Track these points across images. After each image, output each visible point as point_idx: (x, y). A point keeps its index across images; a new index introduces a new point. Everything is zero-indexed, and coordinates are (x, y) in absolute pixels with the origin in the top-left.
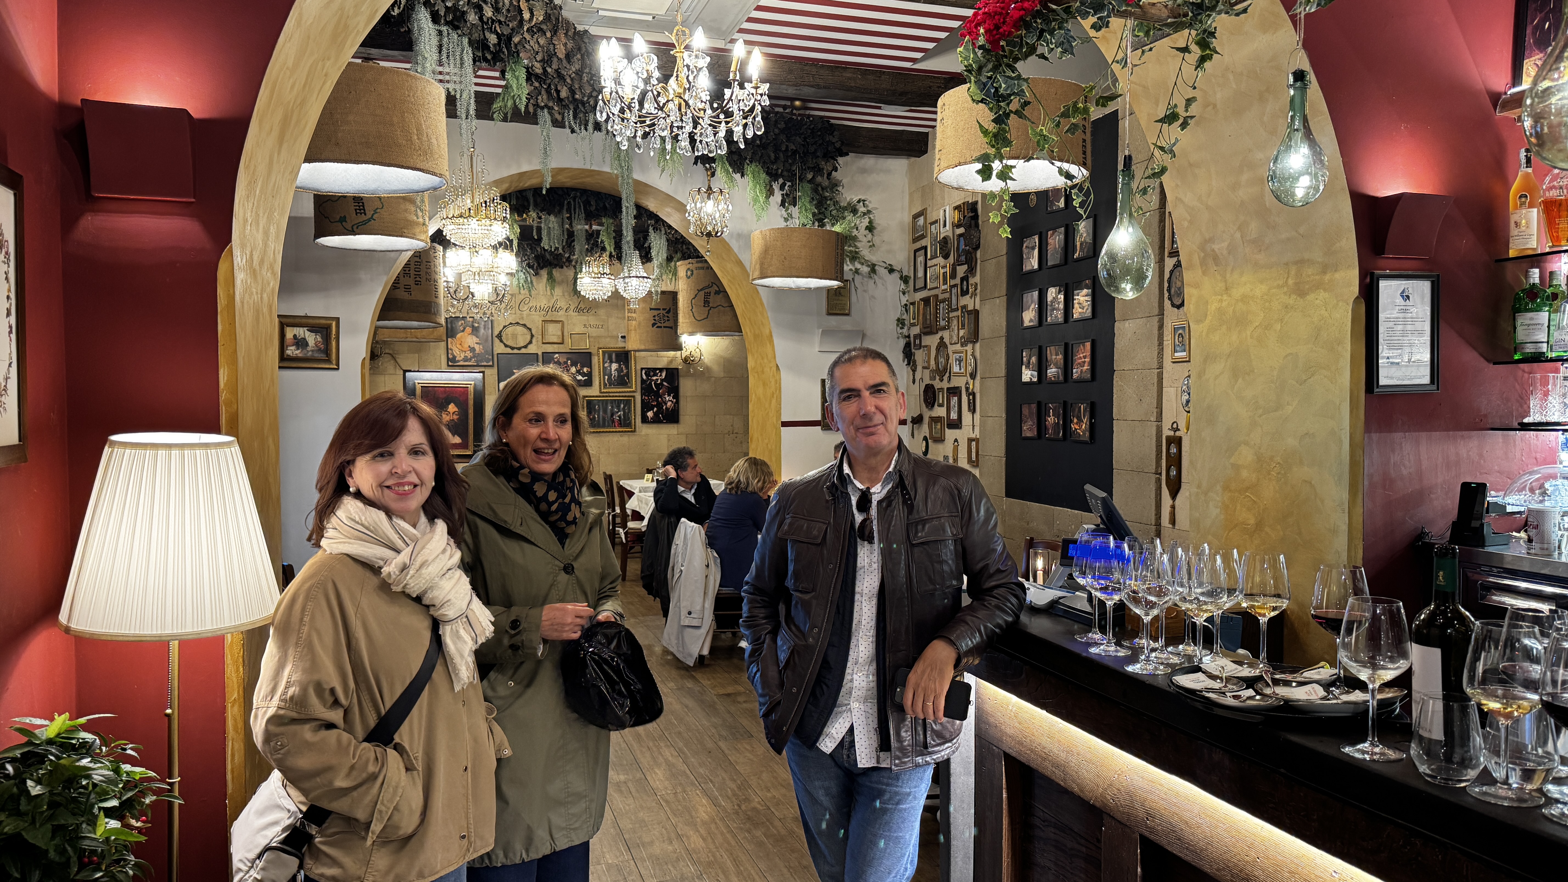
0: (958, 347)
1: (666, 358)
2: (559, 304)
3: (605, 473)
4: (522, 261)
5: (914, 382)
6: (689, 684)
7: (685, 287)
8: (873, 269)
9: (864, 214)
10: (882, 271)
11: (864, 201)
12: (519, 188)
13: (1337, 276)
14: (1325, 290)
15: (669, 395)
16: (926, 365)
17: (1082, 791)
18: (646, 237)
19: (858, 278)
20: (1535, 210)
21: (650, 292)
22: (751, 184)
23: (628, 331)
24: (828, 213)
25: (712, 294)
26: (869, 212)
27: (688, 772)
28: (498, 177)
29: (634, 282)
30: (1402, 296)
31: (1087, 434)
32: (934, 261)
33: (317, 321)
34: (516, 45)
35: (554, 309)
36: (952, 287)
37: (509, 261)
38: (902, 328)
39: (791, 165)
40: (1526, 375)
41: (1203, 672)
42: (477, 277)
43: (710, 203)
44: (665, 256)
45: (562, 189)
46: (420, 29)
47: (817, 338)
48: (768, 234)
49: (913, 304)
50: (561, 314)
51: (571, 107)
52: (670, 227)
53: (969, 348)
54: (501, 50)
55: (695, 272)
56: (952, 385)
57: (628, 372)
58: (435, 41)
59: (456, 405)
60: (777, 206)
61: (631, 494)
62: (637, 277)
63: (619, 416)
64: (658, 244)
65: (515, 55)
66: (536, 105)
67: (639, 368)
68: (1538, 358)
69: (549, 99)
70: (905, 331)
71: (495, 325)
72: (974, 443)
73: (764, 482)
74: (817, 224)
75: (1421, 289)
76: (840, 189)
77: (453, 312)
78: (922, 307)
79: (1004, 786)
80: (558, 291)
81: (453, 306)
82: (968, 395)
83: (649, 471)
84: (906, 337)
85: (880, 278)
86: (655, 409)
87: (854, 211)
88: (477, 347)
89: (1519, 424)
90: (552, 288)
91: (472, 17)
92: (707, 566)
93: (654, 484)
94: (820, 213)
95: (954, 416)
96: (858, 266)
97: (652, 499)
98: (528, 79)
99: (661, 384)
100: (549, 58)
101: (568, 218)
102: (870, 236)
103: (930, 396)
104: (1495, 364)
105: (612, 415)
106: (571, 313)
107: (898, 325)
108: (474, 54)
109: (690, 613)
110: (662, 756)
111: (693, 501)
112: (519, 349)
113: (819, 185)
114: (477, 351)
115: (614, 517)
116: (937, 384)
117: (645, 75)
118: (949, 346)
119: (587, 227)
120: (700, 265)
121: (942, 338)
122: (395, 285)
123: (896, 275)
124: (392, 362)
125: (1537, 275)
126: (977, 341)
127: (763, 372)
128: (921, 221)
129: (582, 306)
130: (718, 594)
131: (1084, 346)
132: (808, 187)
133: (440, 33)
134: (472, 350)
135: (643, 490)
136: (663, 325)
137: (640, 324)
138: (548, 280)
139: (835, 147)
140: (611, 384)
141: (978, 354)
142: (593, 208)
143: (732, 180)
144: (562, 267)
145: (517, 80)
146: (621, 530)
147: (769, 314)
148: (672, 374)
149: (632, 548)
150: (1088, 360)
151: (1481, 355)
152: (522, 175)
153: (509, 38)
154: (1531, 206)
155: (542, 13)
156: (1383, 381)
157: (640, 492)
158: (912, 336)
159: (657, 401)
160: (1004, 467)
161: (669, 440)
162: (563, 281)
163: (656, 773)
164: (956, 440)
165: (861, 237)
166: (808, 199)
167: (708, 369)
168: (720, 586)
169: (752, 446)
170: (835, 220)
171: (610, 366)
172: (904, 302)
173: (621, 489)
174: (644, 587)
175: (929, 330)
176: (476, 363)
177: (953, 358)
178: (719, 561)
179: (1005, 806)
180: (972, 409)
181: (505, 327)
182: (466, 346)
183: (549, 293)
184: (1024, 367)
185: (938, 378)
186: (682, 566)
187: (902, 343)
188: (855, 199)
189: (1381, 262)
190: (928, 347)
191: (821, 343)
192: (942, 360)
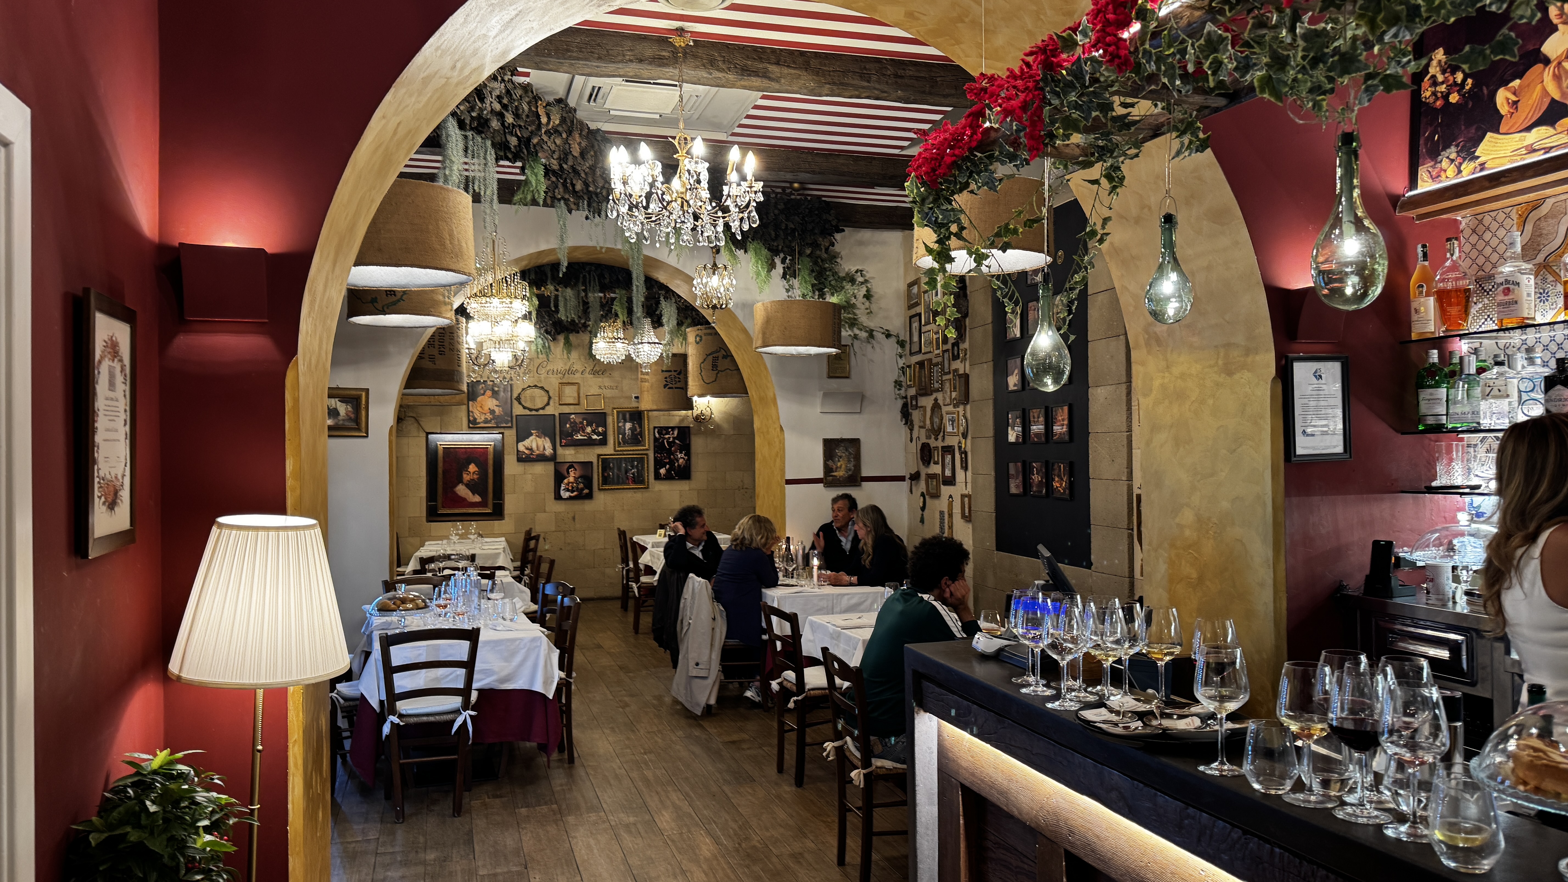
0: (951, 408)
1: (679, 416)
2: (576, 367)
3: (619, 529)
4: (540, 328)
5: (911, 441)
6: (697, 732)
7: (695, 352)
8: (871, 334)
9: (862, 283)
10: (879, 336)
11: (861, 271)
12: (537, 264)
13: (1258, 358)
14: (1249, 370)
15: (681, 453)
16: (922, 424)
17: (1020, 814)
18: (658, 303)
19: (857, 343)
20: (1432, 298)
21: (661, 356)
22: (753, 260)
23: (642, 392)
24: (827, 283)
25: (720, 358)
26: (866, 281)
27: (694, 814)
28: (518, 255)
29: (646, 347)
30: (1315, 376)
31: (1067, 492)
32: (928, 327)
33: (348, 392)
34: (534, 146)
35: (570, 372)
36: (944, 352)
37: (528, 331)
38: (899, 390)
39: (790, 242)
40: (1432, 443)
41: (1106, 708)
42: (497, 346)
43: (715, 278)
44: (675, 322)
45: (578, 263)
46: (448, 136)
47: (818, 401)
48: (769, 305)
49: (909, 367)
50: (577, 378)
51: (586, 197)
52: (679, 296)
53: (961, 409)
54: (521, 150)
55: (704, 337)
56: (946, 444)
57: (641, 431)
58: (461, 145)
59: (477, 466)
60: (780, 278)
61: (644, 549)
62: (649, 343)
63: (633, 474)
64: (669, 312)
65: (534, 155)
66: (554, 198)
67: (651, 427)
68: (1438, 429)
69: (565, 192)
70: (902, 392)
71: (515, 388)
72: (966, 499)
73: (767, 539)
74: (817, 293)
75: (1332, 371)
76: (839, 260)
77: (474, 377)
78: (917, 370)
79: (961, 813)
80: (574, 355)
81: (474, 371)
82: (961, 454)
83: (662, 527)
84: (903, 398)
85: (879, 343)
86: (668, 466)
87: (852, 281)
88: (497, 410)
89: (1426, 487)
90: (569, 352)
91: (495, 124)
92: (714, 619)
93: (666, 540)
94: (820, 283)
95: (948, 473)
96: (857, 331)
97: (662, 554)
98: (546, 175)
99: (673, 442)
100: (565, 155)
101: (583, 290)
102: (867, 304)
103: (926, 454)
104: (1403, 433)
105: (626, 472)
106: (587, 375)
107: (895, 387)
108: (496, 154)
109: (697, 664)
110: (669, 799)
111: (701, 556)
112: (537, 410)
113: (819, 257)
114: (497, 413)
115: (628, 571)
116: (933, 443)
117: (650, 180)
118: (943, 407)
119: (601, 295)
120: (708, 331)
121: (936, 400)
122: (421, 357)
123: (893, 340)
124: (416, 425)
125: (1436, 356)
126: (967, 403)
127: (768, 432)
128: (915, 289)
129: (597, 368)
130: (724, 645)
131: (1062, 410)
132: (807, 260)
133: (466, 137)
134: (492, 412)
135: (656, 545)
136: (674, 386)
137: (652, 386)
138: (565, 344)
139: (832, 225)
140: (625, 442)
141: (968, 415)
142: (607, 281)
143: (734, 257)
144: (578, 332)
145: (536, 176)
146: (634, 585)
147: (773, 378)
148: (684, 432)
149: (645, 601)
150: (1066, 422)
151: (1391, 427)
152: (540, 253)
153: (529, 140)
154: (1428, 295)
155: (558, 116)
156: (1300, 451)
157: (653, 547)
158: (909, 397)
159: (670, 458)
160: (994, 522)
161: (681, 496)
162: (579, 345)
163: (663, 815)
164: (951, 496)
165: (859, 305)
166: (807, 272)
167: (718, 426)
168: (727, 638)
169: (759, 503)
170: (835, 290)
171: (624, 426)
172: (901, 365)
173: (635, 544)
174: (655, 639)
175: (923, 391)
176: (496, 423)
177: (946, 418)
178: (725, 614)
179: (962, 831)
180: (965, 468)
181: (523, 389)
182: (486, 408)
183: (566, 357)
184: (1010, 428)
185: (933, 437)
186: (690, 619)
187: (900, 403)
188: (854, 269)
189: (1295, 346)
190: (924, 408)
191: (823, 404)
192: (936, 420)
